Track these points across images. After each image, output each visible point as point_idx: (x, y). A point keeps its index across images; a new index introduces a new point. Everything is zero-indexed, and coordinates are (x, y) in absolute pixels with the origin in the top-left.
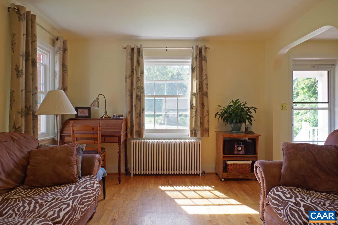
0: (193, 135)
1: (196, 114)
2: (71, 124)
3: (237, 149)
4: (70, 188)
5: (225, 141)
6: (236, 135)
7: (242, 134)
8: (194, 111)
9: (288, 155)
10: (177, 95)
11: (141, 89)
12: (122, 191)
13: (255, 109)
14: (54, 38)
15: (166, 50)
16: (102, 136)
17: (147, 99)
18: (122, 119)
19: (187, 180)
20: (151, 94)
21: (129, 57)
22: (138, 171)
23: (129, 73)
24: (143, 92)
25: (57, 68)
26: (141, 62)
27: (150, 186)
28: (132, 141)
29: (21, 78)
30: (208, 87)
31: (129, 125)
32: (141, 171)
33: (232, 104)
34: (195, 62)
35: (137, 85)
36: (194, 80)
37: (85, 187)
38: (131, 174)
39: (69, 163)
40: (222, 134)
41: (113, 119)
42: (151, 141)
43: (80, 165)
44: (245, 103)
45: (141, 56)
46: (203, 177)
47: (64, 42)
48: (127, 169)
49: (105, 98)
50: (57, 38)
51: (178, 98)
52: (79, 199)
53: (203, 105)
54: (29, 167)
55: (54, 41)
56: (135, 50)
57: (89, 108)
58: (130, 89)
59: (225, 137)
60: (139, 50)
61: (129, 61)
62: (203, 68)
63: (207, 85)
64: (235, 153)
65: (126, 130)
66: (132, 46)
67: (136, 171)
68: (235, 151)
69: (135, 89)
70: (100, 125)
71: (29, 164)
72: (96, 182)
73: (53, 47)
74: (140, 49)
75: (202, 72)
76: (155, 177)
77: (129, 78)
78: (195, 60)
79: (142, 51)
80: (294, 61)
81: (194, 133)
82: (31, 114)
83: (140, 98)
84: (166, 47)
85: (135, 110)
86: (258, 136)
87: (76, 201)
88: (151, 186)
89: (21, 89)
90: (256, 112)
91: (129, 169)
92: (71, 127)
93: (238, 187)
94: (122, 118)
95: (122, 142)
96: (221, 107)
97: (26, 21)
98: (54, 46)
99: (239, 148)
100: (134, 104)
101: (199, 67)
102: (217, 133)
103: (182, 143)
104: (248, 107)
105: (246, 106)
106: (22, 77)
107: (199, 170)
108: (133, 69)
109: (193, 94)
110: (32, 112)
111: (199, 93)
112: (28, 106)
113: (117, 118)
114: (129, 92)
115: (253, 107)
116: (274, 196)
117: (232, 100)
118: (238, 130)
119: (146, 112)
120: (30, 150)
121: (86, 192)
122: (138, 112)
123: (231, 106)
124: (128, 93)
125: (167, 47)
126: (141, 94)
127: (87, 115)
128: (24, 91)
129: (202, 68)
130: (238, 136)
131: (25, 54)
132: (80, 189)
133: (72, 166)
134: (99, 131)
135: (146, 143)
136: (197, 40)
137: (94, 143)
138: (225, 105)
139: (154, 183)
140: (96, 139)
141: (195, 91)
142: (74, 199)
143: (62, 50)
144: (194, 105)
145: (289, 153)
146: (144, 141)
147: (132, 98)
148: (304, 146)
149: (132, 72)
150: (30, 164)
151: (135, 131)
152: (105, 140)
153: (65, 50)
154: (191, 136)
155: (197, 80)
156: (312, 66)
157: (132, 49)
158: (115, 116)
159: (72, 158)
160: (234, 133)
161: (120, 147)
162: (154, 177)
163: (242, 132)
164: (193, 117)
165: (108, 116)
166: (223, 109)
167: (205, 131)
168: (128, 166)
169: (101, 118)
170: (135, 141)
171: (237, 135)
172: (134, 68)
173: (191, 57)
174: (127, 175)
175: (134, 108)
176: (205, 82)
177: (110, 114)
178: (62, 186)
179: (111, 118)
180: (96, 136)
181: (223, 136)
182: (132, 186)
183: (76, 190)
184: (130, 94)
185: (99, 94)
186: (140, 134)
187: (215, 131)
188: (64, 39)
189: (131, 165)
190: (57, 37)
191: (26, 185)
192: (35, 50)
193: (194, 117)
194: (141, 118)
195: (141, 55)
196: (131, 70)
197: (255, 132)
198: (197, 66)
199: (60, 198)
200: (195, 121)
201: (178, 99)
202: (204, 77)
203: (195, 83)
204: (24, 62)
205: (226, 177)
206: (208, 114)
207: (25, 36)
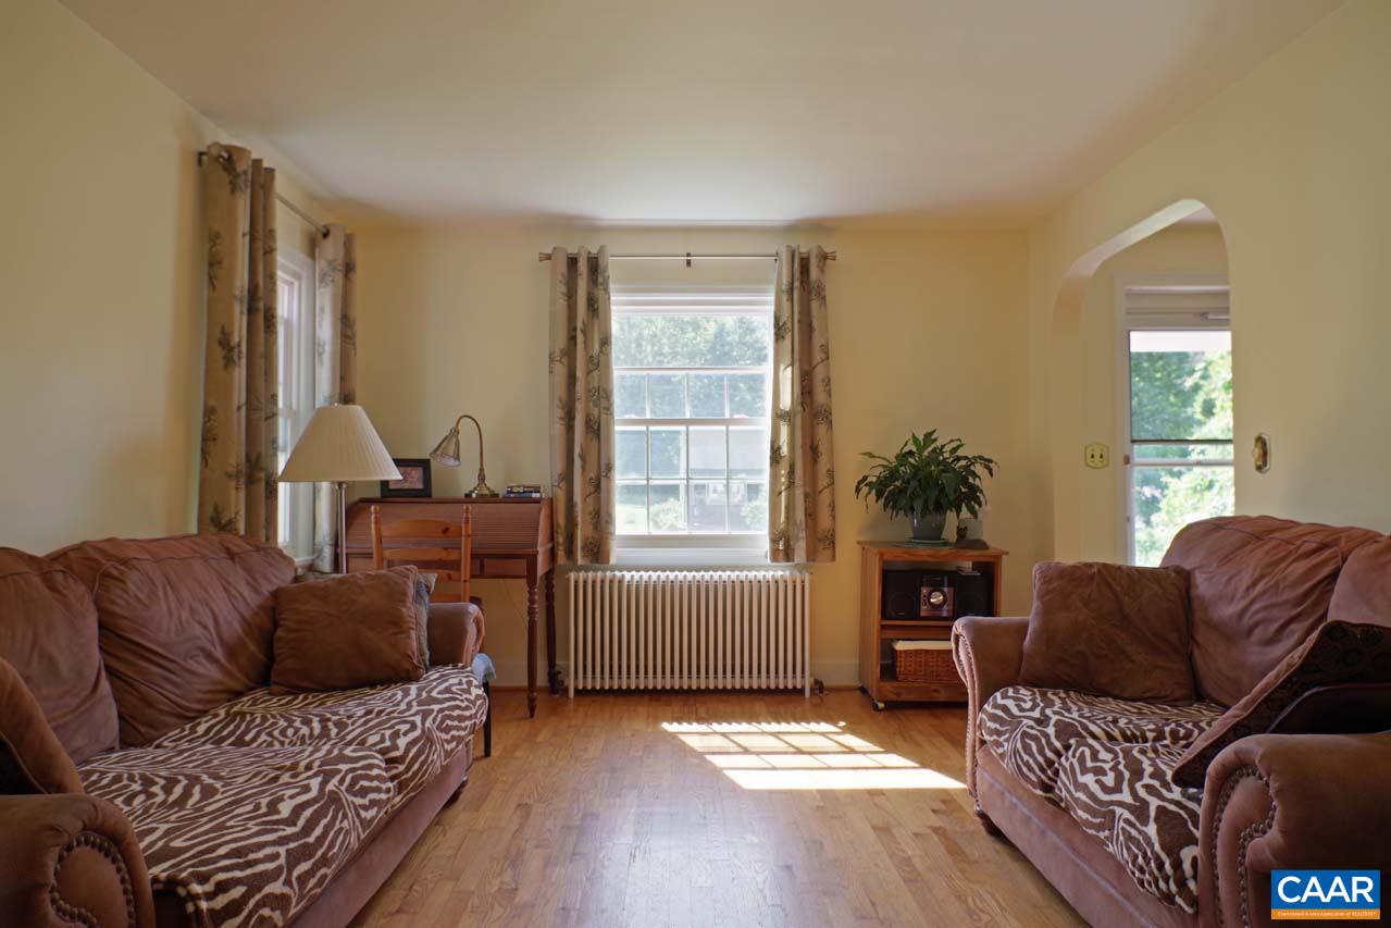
0: (781, 554)
1: (791, 485)
2: (373, 516)
3: (929, 600)
4: (406, 693)
5: (886, 575)
6: (924, 553)
7: (945, 550)
8: (783, 472)
9: (1046, 598)
10: (727, 416)
11: (602, 395)
12: (543, 736)
13: (992, 465)
14: (313, 229)
15: (689, 263)
16: (474, 556)
17: (624, 432)
18: (537, 501)
19: (759, 707)
20: (636, 414)
21: (563, 289)
22: (594, 678)
23: (562, 341)
24: (609, 409)
25: (326, 330)
26: (601, 306)
27: (635, 724)
28: (572, 575)
29: (237, 369)
30: (830, 390)
31: (561, 519)
32: (602, 678)
33: (911, 447)
34: (786, 305)
35: (587, 383)
36: (782, 367)
37: (447, 690)
38: (566, 690)
39: (398, 625)
40: (876, 551)
41: (506, 500)
42: (637, 575)
43: (424, 633)
44: (958, 443)
45: (602, 284)
46: (816, 700)
47: (348, 242)
48: (553, 675)
49: (479, 430)
50: (324, 230)
51: (731, 428)
52: (437, 716)
53: (812, 451)
54: (280, 633)
55: (315, 241)
56: (583, 266)
57: (424, 464)
58: (565, 398)
59: (885, 557)
60: (595, 265)
61: (562, 303)
62: (816, 324)
63: (828, 382)
64: (922, 614)
65: (552, 538)
66: (570, 252)
67: (585, 678)
68: (923, 608)
69: (583, 398)
70: (467, 519)
71: (276, 626)
72: (475, 682)
73: (309, 260)
74: (600, 262)
75: (811, 338)
76: (651, 699)
77: (560, 361)
78: (785, 297)
79: (606, 266)
80: (1130, 295)
81: (783, 548)
82: (260, 479)
83: (597, 430)
84: (689, 255)
85: (583, 468)
86: (998, 557)
87: (430, 719)
88: (639, 724)
89: (235, 404)
90: (992, 475)
91: (560, 673)
92: (373, 526)
93: (930, 725)
94: (538, 495)
95: (541, 577)
96: (874, 457)
97: (252, 191)
98: (312, 255)
99: (936, 598)
100: (577, 450)
101: (799, 321)
102: (863, 549)
103: (742, 582)
104: (966, 458)
105: (960, 453)
106: (239, 366)
107: (803, 677)
108: (575, 329)
109: (779, 416)
110: (262, 475)
111: (799, 408)
112: (254, 457)
113: (522, 497)
114: (563, 408)
115: (981, 458)
116: (993, 711)
117: (913, 435)
118: (935, 535)
119: (620, 479)
120: (275, 588)
121: (453, 703)
122: (592, 475)
123: (911, 453)
124: (559, 413)
125: (692, 253)
126: (603, 416)
127: (420, 486)
128: (244, 409)
129: (810, 324)
130: (929, 556)
131: (246, 293)
132: (434, 694)
133: (406, 632)
134: (463, 538)
135: (620, 582)
136: (793, 228)
137: (450, 577)
138: (891, 453)
139: (648, 717)
140: (455, 565)
141: (786, 402)
142: (425, 715)
143: (341, 268)
144: (785, 450)
145: (1048, 592)
146: (614, 576)
147: (570, 428)
148: (1093, 571)
149: (573, 339)
150: (281, 626)
151: (582, 542)
152: (482, 567)
153: (349, 269)
154: (774, 558)
155: (792, 364)
156: (1195, 314)
157: (573, 262)
158: (515, 490)
159: (404, 610)
160: (920, 547)
161: (531, 593)
162: (646, 698)
163: (946, 543)
164: (780, 493)
165: (488, 489)
166: (883, 466)
167: (822, 543)
168: (558, 662)
169: (468, 496)
170: (582, 575)
171: (931, 552)
172: (579, 325)
173: (772, 288)
174: (555, 694)
175: (578, 462)
176: (819, 372)
177: (496, 483)
178: (379, 687)
179: (501, 496)
180: (453, 556)
181: (881, 555)
182: (574, 722)
183: (424, 695)
184: (563, 416)
185: (459, 416)
186: (598, 552)
187: (859, 543)
188: (348, 231)
189: (568, 659)
190: (325, 226)
191: (275, 683)
192: (271, 278)
193: (783, 494)
194: (603, 495)
195: (600, 280)
196: (568, 332)
197: (988, 543)
198: (793, 319)
199: (388, 711)
200: (786, 508)
201: (730, 435)
202: (818, 356)
203: (787, 375)
204: (245, 318)
205: (894, 697)
206: (833, 483)
207: (247, 238)
